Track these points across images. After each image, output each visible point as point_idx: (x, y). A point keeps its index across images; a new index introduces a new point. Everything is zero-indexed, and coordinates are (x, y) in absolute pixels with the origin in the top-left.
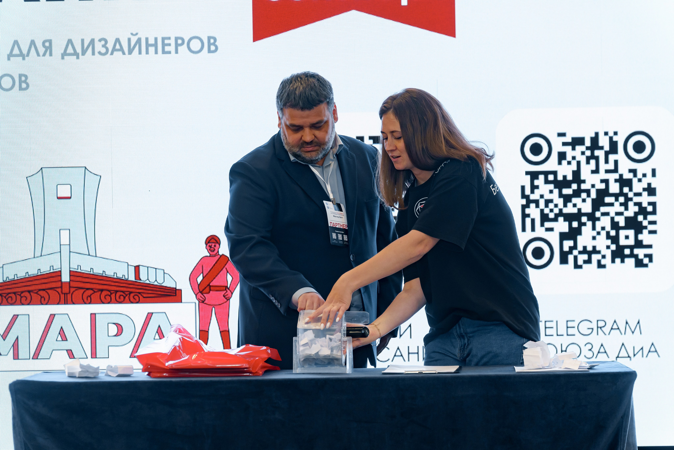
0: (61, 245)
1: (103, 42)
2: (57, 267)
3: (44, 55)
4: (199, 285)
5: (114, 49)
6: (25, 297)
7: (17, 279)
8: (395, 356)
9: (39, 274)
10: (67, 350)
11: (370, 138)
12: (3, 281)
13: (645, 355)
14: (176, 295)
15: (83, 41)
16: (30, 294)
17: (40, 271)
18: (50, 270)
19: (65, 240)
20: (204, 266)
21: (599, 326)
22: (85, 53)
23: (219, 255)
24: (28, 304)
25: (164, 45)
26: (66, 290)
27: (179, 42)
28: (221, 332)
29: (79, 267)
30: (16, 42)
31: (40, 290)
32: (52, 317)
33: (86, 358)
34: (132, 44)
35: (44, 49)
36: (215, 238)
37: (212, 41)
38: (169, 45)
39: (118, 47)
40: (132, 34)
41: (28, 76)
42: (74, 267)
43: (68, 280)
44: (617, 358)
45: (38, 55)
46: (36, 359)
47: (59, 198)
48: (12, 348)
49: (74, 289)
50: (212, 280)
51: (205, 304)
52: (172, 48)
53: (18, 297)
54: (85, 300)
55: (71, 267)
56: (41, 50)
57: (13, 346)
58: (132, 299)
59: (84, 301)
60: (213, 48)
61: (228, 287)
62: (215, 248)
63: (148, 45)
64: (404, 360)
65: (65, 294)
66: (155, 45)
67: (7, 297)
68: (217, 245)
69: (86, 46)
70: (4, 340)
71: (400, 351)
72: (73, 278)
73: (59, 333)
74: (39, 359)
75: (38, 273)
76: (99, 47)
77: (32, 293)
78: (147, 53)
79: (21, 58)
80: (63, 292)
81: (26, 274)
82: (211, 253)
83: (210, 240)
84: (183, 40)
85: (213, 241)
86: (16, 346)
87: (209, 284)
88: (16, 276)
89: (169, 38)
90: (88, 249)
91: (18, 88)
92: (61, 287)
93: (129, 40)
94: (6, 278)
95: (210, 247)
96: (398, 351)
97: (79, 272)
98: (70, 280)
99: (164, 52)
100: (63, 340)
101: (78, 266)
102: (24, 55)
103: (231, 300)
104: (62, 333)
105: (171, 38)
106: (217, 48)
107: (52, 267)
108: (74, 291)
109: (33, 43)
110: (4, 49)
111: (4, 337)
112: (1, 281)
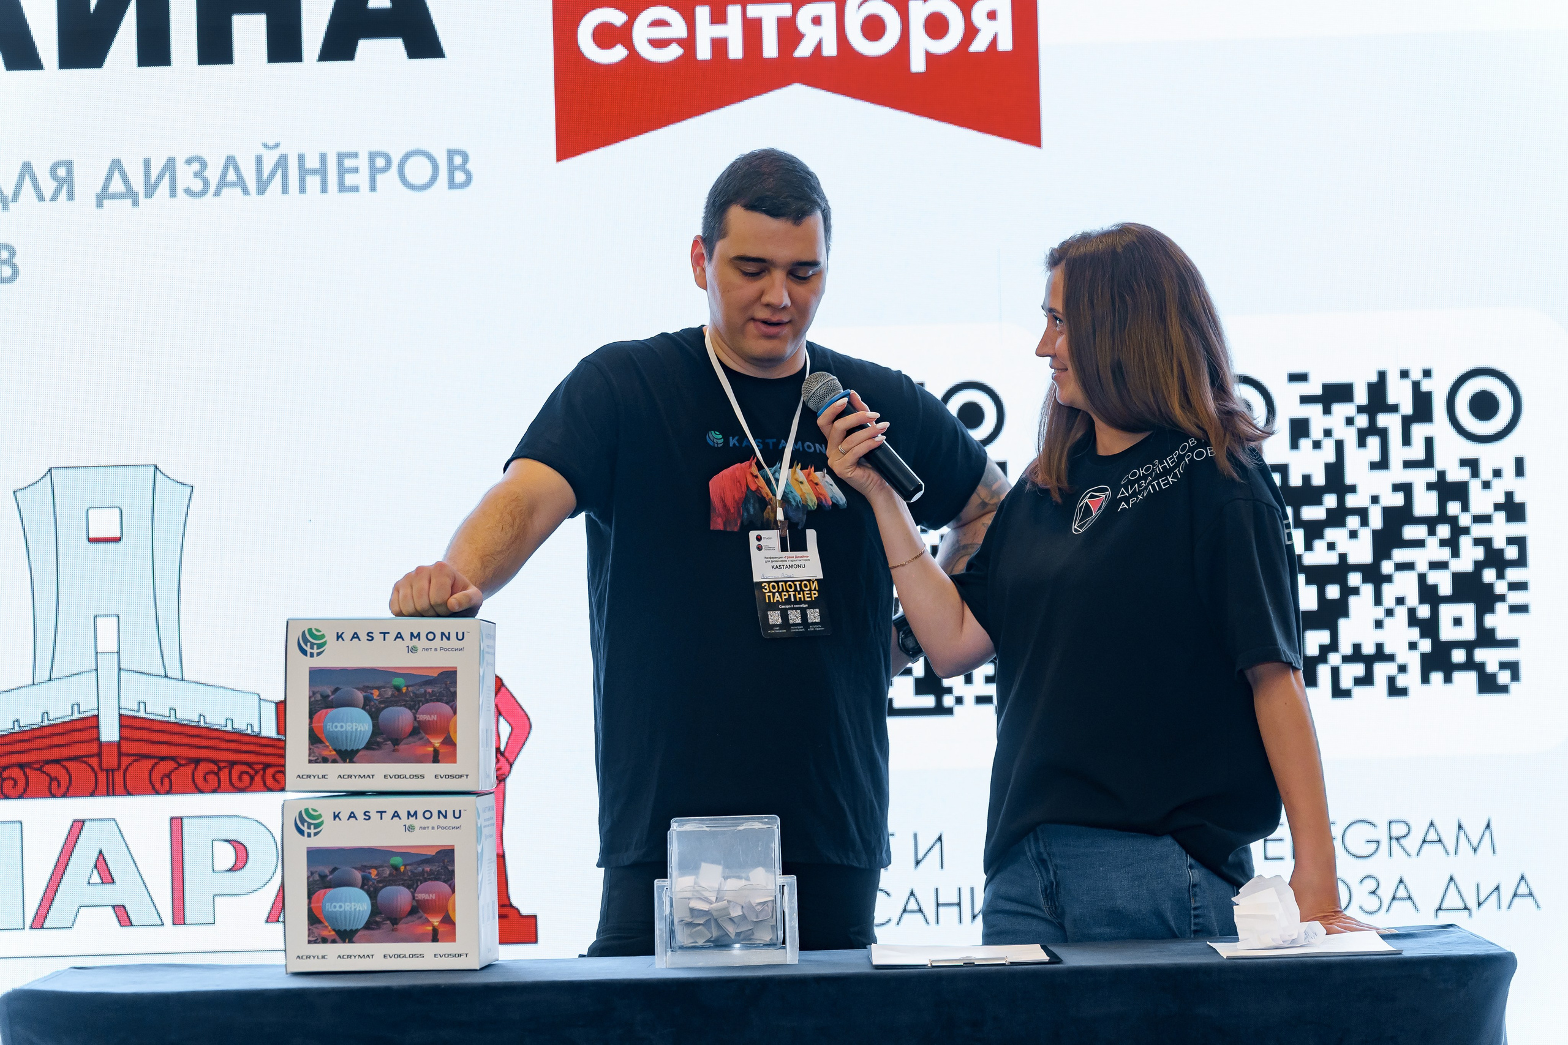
0: (97, 653)
1: (196, 166)
2: (88, 708)
3: (55, 197)
5: (223, 183)
6: (13, 779)
8: (905, 911)
9: (46, 723)
10: (114, 907)
13: (1505, 903)
15: (147, 163)
16: (25, 774)
17: (48, 717)
18: (72, 714)
19: (107, 643)
21: (1394, 834)
22: (153, 193)
24: (20, 797)
25: (342, 171)
26: (110, 760)
27: (379, 163)
29: (142, 706)
31: (48, 762)
32: (78, 826)
33: (161, 925)
34: (267, 170)
35: (54, 184)
37: (458, 160)
38: (355, 170)
39: (231, 176)
40: (265, 146)
41: (16, 247)
42: (130, 707)
43: (115, 737)
44: (1437, 910)
45: (41, 197)
46: (39, 928)
47: (92, 540)
49: (130, 759)
52: (361, 179)
54: (158, 785)
55: (123, 705)
56: (48, 186)
58: (270, 781)
59: (153, 787)
60: (460, 177)
61: (503, 749)
63: (303, 172)
64: (926, 920)
65: (107, 771)
66: (322, 172)
69: (154, 176)
71: (916, 900)
73: (96, 866)
74: (46, 928)
75: (42, 722)
76: (186, 176)
77: (28, 771)
78: (302, 190)
80: (105, 765)
81: (14, 724)
84: (388, 158)
89: (355, 155)
90: (163, 661)
92: (99, 755)
93: (259, 160)
96: (912, 899)
97: (143, 718)
98: (120, 736)
99: (342, 188)
100: (105, 883)
101: (140, 703)
102: (6, 198)
103: (509, 781)
104: (101, 864)
105: (360, 155)
106: (469, 179)
107: (76, 707)
108: (130, 764)
109: (27, 168)
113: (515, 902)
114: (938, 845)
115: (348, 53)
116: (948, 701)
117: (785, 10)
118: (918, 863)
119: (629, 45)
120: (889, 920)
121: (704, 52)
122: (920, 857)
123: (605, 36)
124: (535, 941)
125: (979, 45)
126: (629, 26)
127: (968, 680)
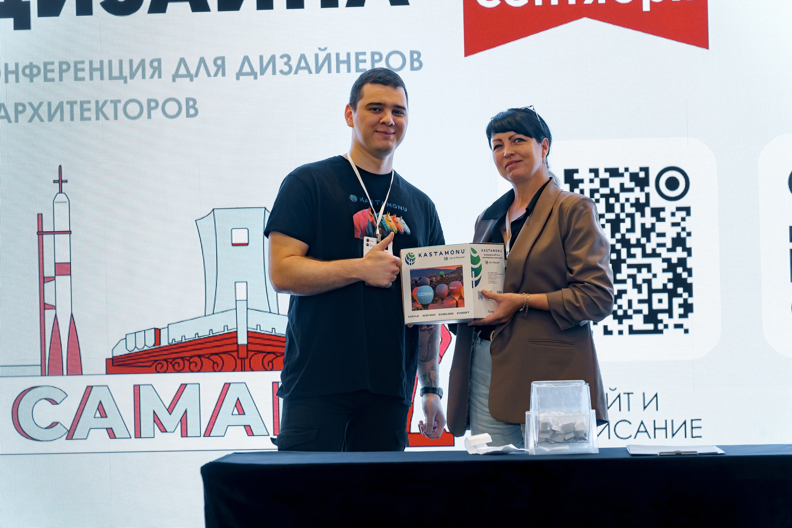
0: (236, 300)
1: (285, 59)
2: (232, 327)
3: (216, 75)
5: (299, 67)
6: (195, 362)
7: (185, 341)
8: (638, 431)
9: (211, 335)
10: (245, 426)
11: (606, 170)
12: (169, 344)
15: (261, 58)
16: (201, 360)
17: (212, 332)
18: (224, 331)
19: (241, 295)
22: (264, 72)
24: (198, 371)
25: (358, 61)
26: (243, 354)
27: (376, 57)
29: (259, 327)
30: (182, 61)
31: (212, 354)
32: (227, 386)
33: (268, 435)
34: (320, 61)
35: (216, 68)
37: (415, 56)
38: (365, 61)
39: (303, 64)
40: (320, 49)
41: (197, 100)
42: (252, 326)
43: (245, 342)
45: (209, 75)
46: (208, 436)
47: (234, 245)
48: (180, 423)
49: (253, 353)
52: (368, 65)
53: (187, 363)
54: (266, 366)
55: (249, 326)
56: (213, 69)
57: (181, 421)
59: (264, 367)
60: (416, 64)
63: (339, 62)
64: (649, 436)
65: (241, 359)
66: (348, 62)
67: (173, 363)
69: (265, 64)
70: (170, 414)
71: (644, 426)
72: (251, 340)
73: (236, 406)
74: (211, 436)
75: (209, 335)
76: (280, 64)
77: (202, 358)
78: (338, 71)
79: (188, 79)
80: (240, 356)
81: (195, 335)
84: (381, 55)
86: (184, 420)
88: (183, 338)
89: (364, 54)
90: (269, 305)
91: (185, 114)
92: (237, 351)
93: (317, 56)
94: (173, 340)
96: (642, 426)
97: (259, 333)
98: (247, 342)
99: (358, 70)
100: (240, 414)
101: (257, 325)
102: (192, 75)
104: (238, 404)
105: (367, 54)
106: (421, 65)
107: (226, 327)
108: (253, 356)
109: (202, 61)
110: (168, 68)
111: (170, 410)
112: (167, 344)
114: (655, 398)
116: (660, 327)
118: (645, 408)
120: (631, 436)
121: (539, 1)
122: (646, 405)
124: (454, 445)
127: (671, 316)
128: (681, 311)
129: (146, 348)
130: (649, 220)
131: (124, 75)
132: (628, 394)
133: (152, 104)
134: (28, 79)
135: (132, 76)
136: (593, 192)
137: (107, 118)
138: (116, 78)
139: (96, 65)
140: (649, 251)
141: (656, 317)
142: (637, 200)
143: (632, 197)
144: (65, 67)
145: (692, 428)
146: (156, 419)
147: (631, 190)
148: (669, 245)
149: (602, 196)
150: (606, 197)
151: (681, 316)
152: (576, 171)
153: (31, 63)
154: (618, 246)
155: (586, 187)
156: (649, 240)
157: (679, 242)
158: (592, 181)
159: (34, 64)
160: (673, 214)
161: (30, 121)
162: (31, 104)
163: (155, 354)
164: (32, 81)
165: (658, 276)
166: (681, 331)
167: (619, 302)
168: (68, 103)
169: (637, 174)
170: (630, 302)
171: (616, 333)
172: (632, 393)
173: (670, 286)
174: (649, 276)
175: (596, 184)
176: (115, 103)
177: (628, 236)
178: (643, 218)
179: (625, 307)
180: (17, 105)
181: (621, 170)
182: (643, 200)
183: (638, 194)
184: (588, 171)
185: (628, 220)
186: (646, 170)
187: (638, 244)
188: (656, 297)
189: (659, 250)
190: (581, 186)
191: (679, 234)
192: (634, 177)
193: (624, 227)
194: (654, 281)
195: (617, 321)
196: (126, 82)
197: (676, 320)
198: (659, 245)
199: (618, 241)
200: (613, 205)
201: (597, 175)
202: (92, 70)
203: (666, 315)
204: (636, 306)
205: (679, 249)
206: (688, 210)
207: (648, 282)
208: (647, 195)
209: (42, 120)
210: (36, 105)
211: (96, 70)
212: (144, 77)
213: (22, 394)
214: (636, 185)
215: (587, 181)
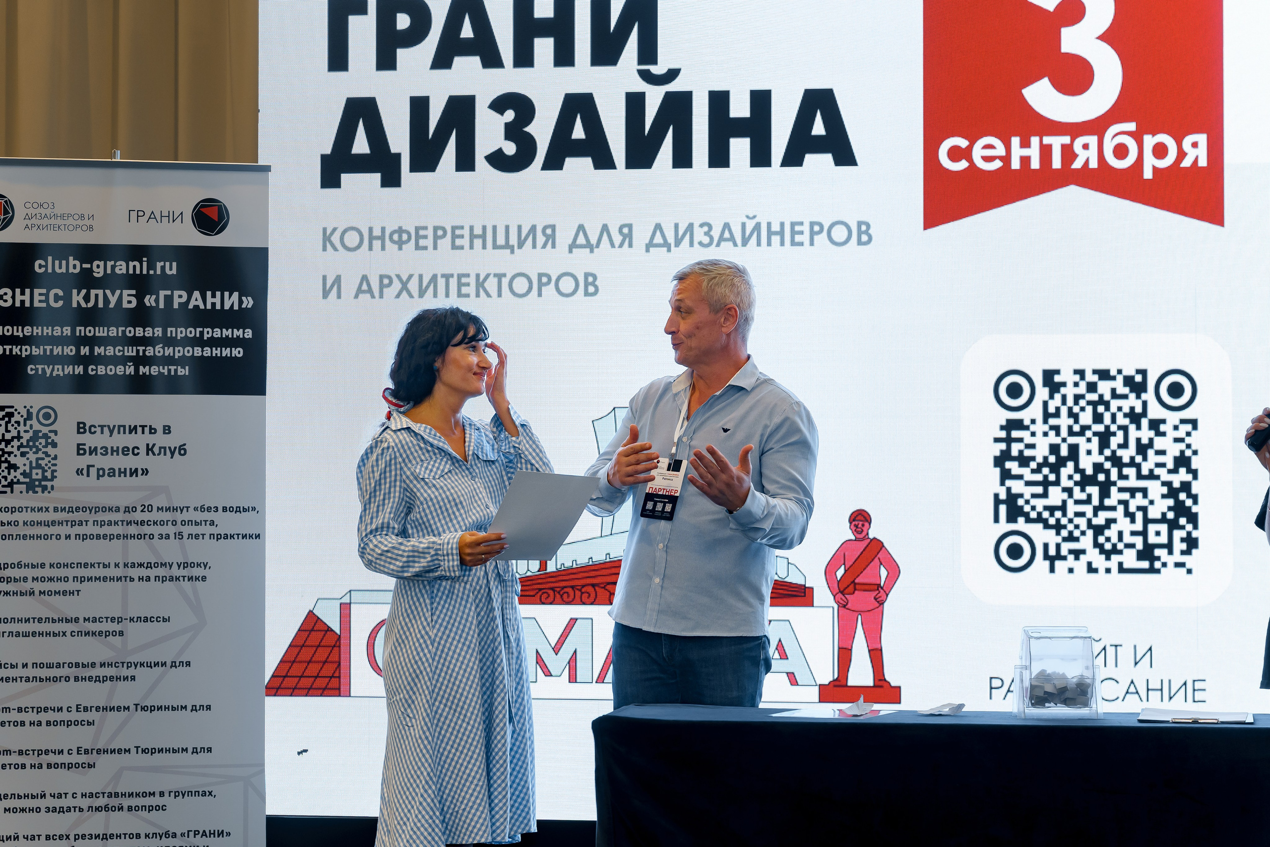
1: (706, 229)
3: (621, 246)
4: (839, 582)
5: (721, 239)
6: (588, 593)
7: (577, 566)
8: (1127, 692)
9: (608, 560)
11: (1095, 372)
12: (557, 570)
14: (805, 596)
15: (676, 226)
16: (595, 589)
17: (609, 557)
20: (846, 554)
22: (680, 243)
23: (868, 538)
24: (592, 604)
25: (793, 233)
27: (816, 228)
28: (869, 651)
30: (581, 228)
31: (608, 584)
34: (748, 232)
35: (621, 238)
36: (863, 513)
37: (864, 228)
38: (802, 233)
39: (727, 235)
40: (748, 217)
41: (598, 275)
45: (613, 245)
46: (600, 683)
48: (568, 666)
50: (859, 575)
51: (848, 609)
52: (805, 238)
53: (578, 593)
56: (617, 239)
57: (569, 663)
60: (864, 238)
61: (882, 585)
62: (863, 528)
63: (770, 233)
64: (1141, 699)
66: (781, 233)
67: (561, 593)
68: (867, 524)
69: (680, 233)
70: (556, 654)
71: (1135, 686)
74: (605, 683)
75: (605, 560)
76: (699, 234)
77: (597, 588)
78: (769, 244)
79: (588, 250)
81: (589, 560)
82: (859, 536)
83: (855, 517)
84: (821, 226)
85: (860, 517)
86: (572, 663)
87: (854, 581)
88: (574, 562)
89: (801, 224)
91: (583, 293)
93: (744, 225)
94: (561, 565)
95: (856, 526)
96: (1132, 686)
99: (793, 243)
102: (593, 245)
103: (885, 604)
105: (805, 224)
106: (870, 239)
109: (605, 228)
110: (564, 237)
111: (556, 649)
112: (554, 570)
113: (887, 678)
114: (1150, 652)
115: (799, 162)
116: (1157, 565)
117: (1066, 140)
118: (1136, 663)
119: (970, 160)
120: (1118, 698)
121: (1016, 165)
122: (1137, 660)
123: (955, 154)
124: (900, 703)
125: (1187, 163)
126: (970, 148)
127: (1171, 552)
128: (1184, 546)
129: (529, 574)
130: (1146, 434)
131: (511, 243)
132: (1116, 646)
133: (544, 279)
134: (396, 246)
135: (521, 245)
136: (1077, 398)
137: (489, 295)
138: (501, 247)
139: (478, 231)
140: (1145, 472)
141: (1153, 552)
142: (1132, 409)
143: (1126, 405)
144: (440, 233)
145: (1194, 690)
146: (540, 661)
147: (1125, 397)
148: (1170, 465)
149: (1089, 403)
150: (1094, 404)
151: (1183, 553)
152: (1058, 372)
153: (400, 228)
154: (1107, 465)
155: (1069, 391)
156: (1145, 459)
157: (1182, 461)
158: (1076, 384)
159: (404, 228)
160: (1176, 428)
161: (398, 296)
162: (398, 276)
163: (540, 581)
164: (400, 249)
165: (1156, 502)
166: (1184, 570)
167: (1107, 533)
168: (443, 276)
169: (1133, 377)
170: (1120, 534)
171: (1102, 571)
172: (1121, 646)
173: (1171, 515)
174: (1145, 503)
175: (1082, 389)
176: (500, 277)
177: (1120, 453)
178: (1139, 432)
179: (1115, 539)
180: (382, 277)
181: (1113, 372)
182: (1139, 410)
183: (1133, 402)
184: (1072, 372)
185: (1120, 434)
186: (1143, 372)
187: (1132, 463)
188: (1152, 528)
189: (1157, 471)
190: (1063, 390)
191: (1182, 452)
192: (1128, 381)
193: (1115, 441)
194: (1150, 508)
195: (1103, 556)
196: (512, 252)
197: (1177, 557)
198: (1158, 465)
199: (1107, 459)
200: (1102, 415)
201: (1083, 378)
202: (473, 237)
203: (1165, 551)
204: (1128, 539)
205: (1182, 470)
206: (1194, 423)
207: (1144, 509)
208: (1145, 404)
209: (411, 296)
210: (404, 278)
211: (478, 236)
212: (534, 246)
213: (380, 626)
214: (1131, 391)
215: (1070, 384)
